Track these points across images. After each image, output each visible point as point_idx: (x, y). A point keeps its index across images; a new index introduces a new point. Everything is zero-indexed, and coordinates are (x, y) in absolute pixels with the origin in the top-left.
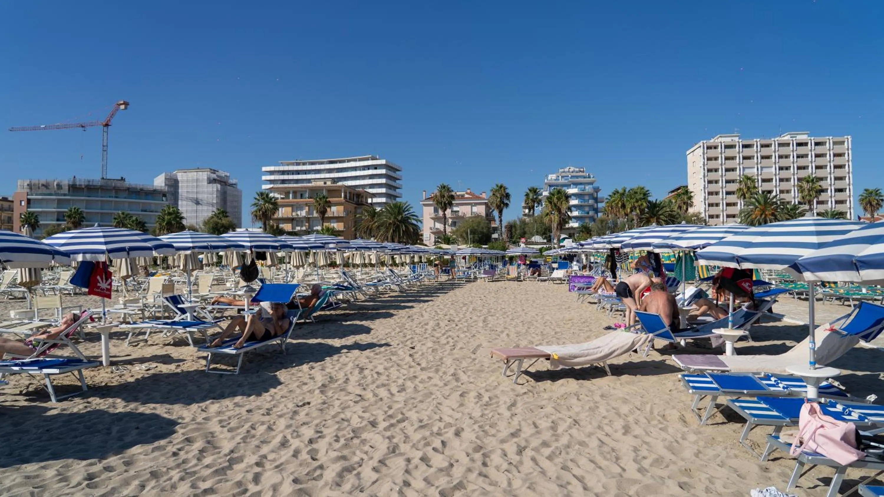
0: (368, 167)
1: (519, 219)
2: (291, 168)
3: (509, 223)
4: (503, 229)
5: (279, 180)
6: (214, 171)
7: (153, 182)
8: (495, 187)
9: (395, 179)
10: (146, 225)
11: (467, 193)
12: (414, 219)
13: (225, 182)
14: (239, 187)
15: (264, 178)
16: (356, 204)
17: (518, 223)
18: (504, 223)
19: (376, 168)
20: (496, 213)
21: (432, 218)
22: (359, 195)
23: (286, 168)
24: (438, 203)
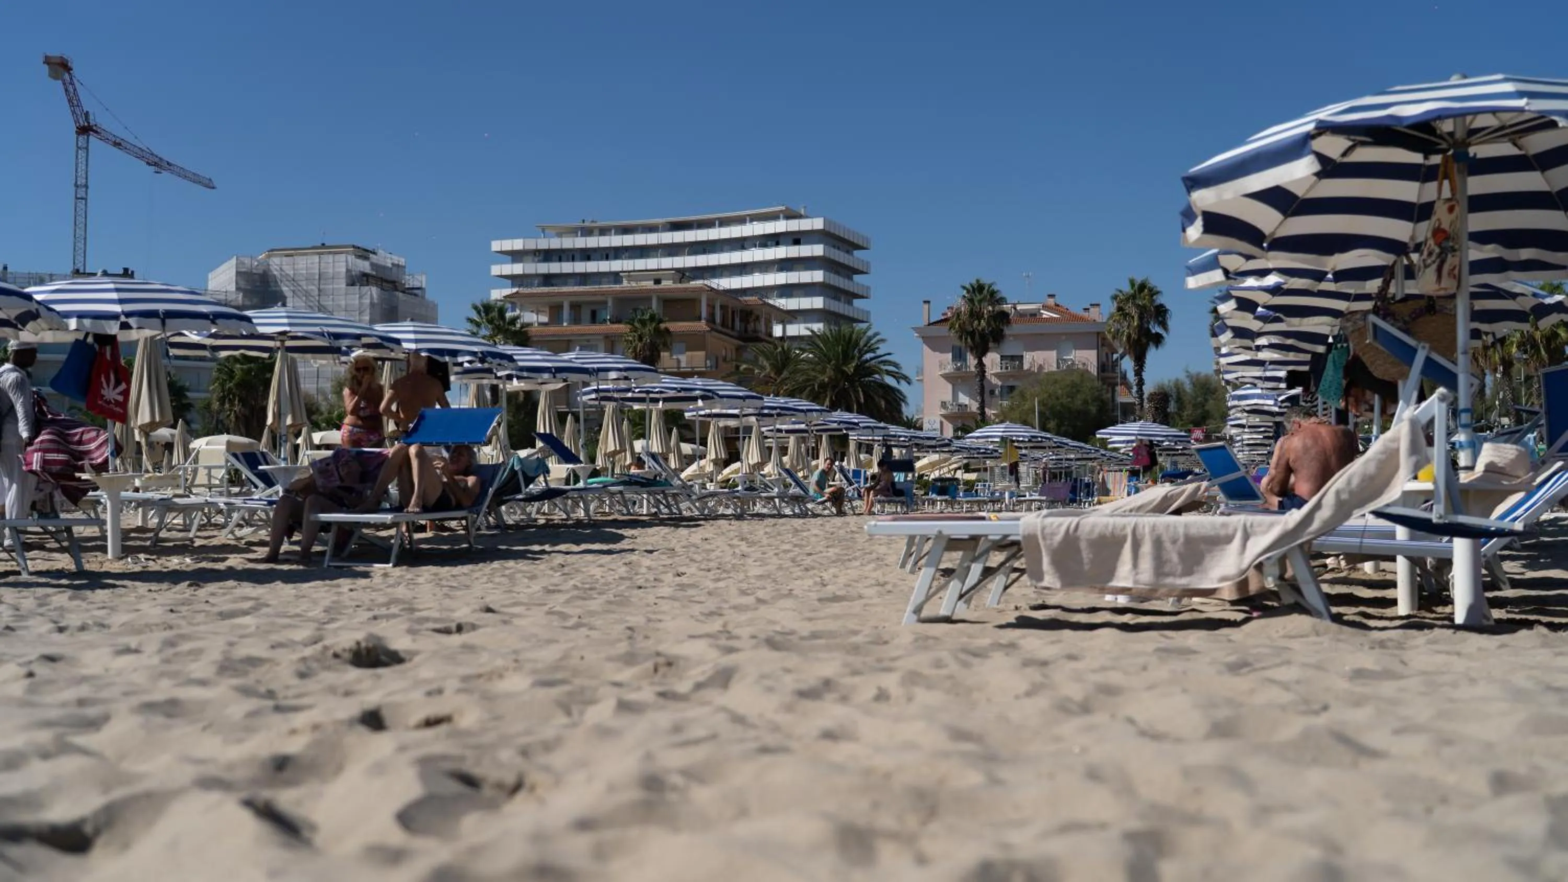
0: (775, 239)
1: (1189, 376)
2: (568, 243)
3: (1161, 387)
4: (1146, 405)
5: (537, 275)
6: (363, 253)
7: (206, 281)
8: (1127, 289)
9: (850, 271)
10: (188, 394)
11: (1046, 307)
12: (889, 373)
13: (393, 282)
14: (429, 296)
15: (496, 270)
16: (738, 338)
17: (1188, 387)
18: (1148, 389)
19: (797, 242)
20: (1128, 365)
21: (947, 377)
22: (747, 314)
23: (555, 243)
24: (964, 332)
